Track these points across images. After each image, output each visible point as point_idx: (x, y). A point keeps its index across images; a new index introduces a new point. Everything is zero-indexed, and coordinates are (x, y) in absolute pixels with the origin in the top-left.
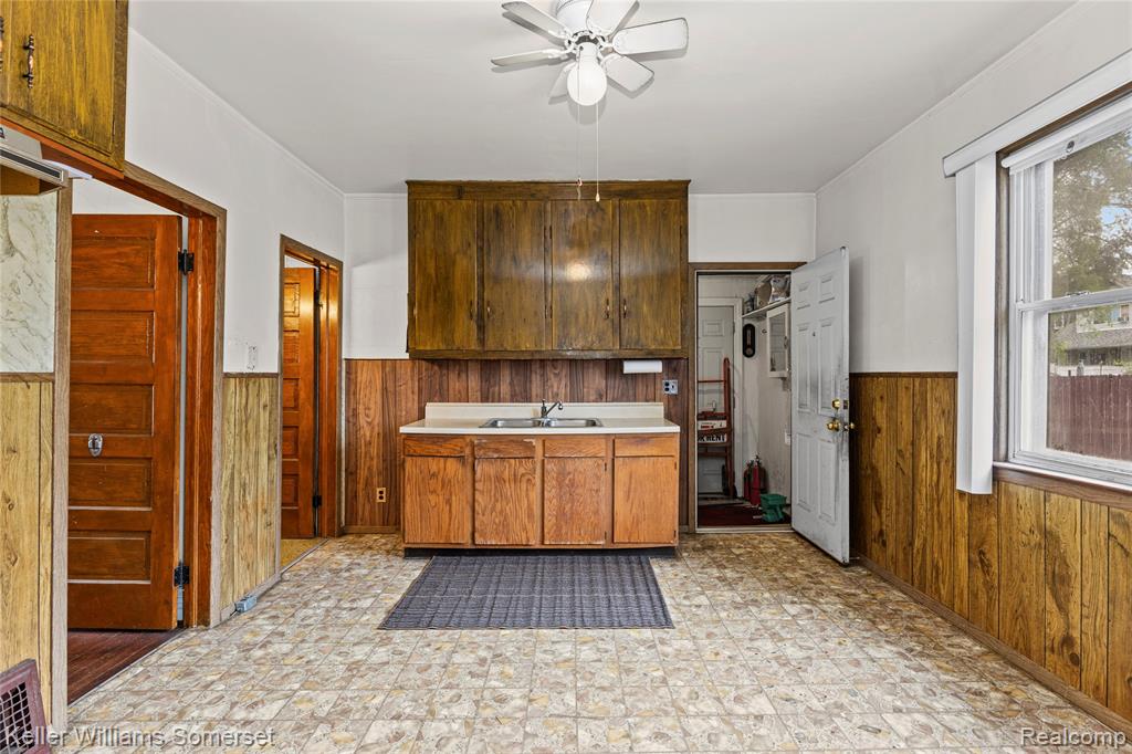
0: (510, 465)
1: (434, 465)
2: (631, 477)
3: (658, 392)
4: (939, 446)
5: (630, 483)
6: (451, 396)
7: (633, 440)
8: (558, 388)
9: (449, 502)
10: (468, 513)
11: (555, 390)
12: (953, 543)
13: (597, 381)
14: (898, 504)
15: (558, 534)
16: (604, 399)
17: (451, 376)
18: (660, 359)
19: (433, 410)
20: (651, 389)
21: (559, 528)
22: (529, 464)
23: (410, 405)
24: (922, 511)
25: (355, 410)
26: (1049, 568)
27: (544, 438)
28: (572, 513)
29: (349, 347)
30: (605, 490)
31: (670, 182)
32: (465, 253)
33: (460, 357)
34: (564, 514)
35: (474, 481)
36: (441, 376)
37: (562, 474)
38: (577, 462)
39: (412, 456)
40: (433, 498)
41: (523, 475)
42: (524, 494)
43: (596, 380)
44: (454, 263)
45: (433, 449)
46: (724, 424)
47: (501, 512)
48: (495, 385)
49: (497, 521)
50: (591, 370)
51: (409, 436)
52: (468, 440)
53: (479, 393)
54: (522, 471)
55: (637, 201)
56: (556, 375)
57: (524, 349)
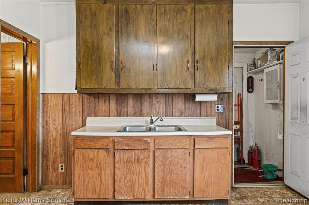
0: (135, 153)
1: (91, 154)
2: (204, 160)
3: (213, 111)
5: (204, 162)
6: (101, 114)
7: (204, 139)
8: (159, 109)
9: (100, 175)
10: (111, 181)
11: (157, 110)
13: (180, 106)
15: (163, 193)
16: (184, 114)
17: (100, 102)
18: (216, 93)
19: (91, 121)
20: (209, 109)
22: (146, 153)
23: (78, 118)
25: (47, 121)
27: (155, 138)
28: (171, 181)
29: (44, 87)
30: (189, 167)
32: (108, 34)
33: (105, 92)
34: (166, 181)
35: (114, 163)
36: (95, 102)
37: (164, 158)
38: (174, 151)
39: (78, 148)
40: (90, 172)
41: (142, 159)
42: (143, 169)
43: (179, 104)
44: (102, 39)
45: (91, 144)
47: (130, 180)
48: (124, 108)
49: (128, 185)
50: (176, 100)
51: (77, 137)
52: (111, 139)
53: (116, 112)
54: (142, 156)
56: (158, 102)
57: (141, 88)
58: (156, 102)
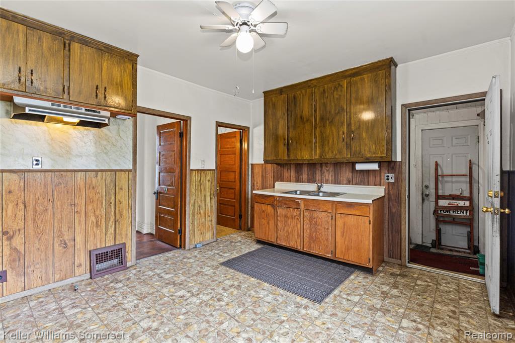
0: (290, 211)
1: (264, 207)
2: (344, 225)
3: (382, 181)
5: (344, 228)
6: (285, 179)
8: (328, 177)
9: (268, 223)
10: (275, 229)
11: (327, 178)
13: (347, 174)
15: (310, 247)
16: (351, 183)
17: (285, 170)
18: (375, 162)
19: (279, 185)
20: (378, 178)
21: (310, 244)
22: (297, 212)
23: (270, 182)
25: (254, 183)
27: (304, 200)
28: (316, 238)
29: (252, 159)
30: (331, 229)
31: (379, 62)
32: (282, 118)
34: (312, 237)
35: (277, 216)
36: (281, 170)
37: (311, 218)
38: (318, 213)
39: (257, 202)
40: (263, 220)
41: (295, 216)
42: (295, 224)
45: (263, 200)
46: (467, 203)
47: (287, 231)
48: (301, 175)
49: (285, 235)
50: (344, 169)
51: (256, 194)
52: (275, 198)
53: (295, 179)
54: (295, 214)
55: (359, 77)
56: (327, 171)
57: (305, 158)
58: (325, 171)
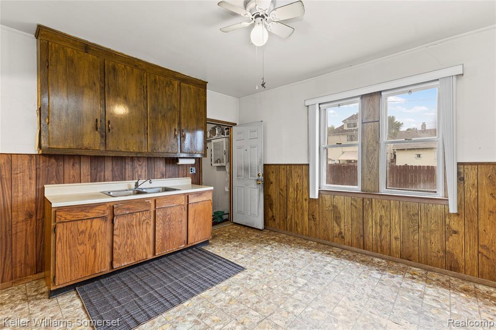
0: (137, 216)
1: (82, 226)
3: (188, 173)
4: (297, 186)
5: (195, 215)
6: (67, 180)
7: (196, 195)
8: (141, 172)
9: (94, 248)
10: (108, 251)
11: (139, 173)
12: (303, 215)
14: (280, 206)
15: (163, 248)
16: (164, 177)
20: (185, 171)
21: (163, 244)
22: (147, 214)
24: (290, 207)
26: (335, 215)
27: (155, 199)
28: (170, 235)
30: (185, 220)
31: (200, 80)
34: (166, 236)
35: (113, 230)
36: (58, 166)
37: (165, 216)
38: (172, 209)
39: (63, 222)
40: (81, 248)
41: (144, 221)
42: (144, 231)
43: (161, 166)
44: (83, 92)
45: (81, 215)
47: (131, 244)
48: (101, 172)
49: (128, 250)
50: (158, 163)
51: (60, 209)
52: (108, 205)
53: (89, 177)
54: (144, 218)
55: (187, 85)
56: (140, 165)
57: (132, 151)
58: (138, 165)
